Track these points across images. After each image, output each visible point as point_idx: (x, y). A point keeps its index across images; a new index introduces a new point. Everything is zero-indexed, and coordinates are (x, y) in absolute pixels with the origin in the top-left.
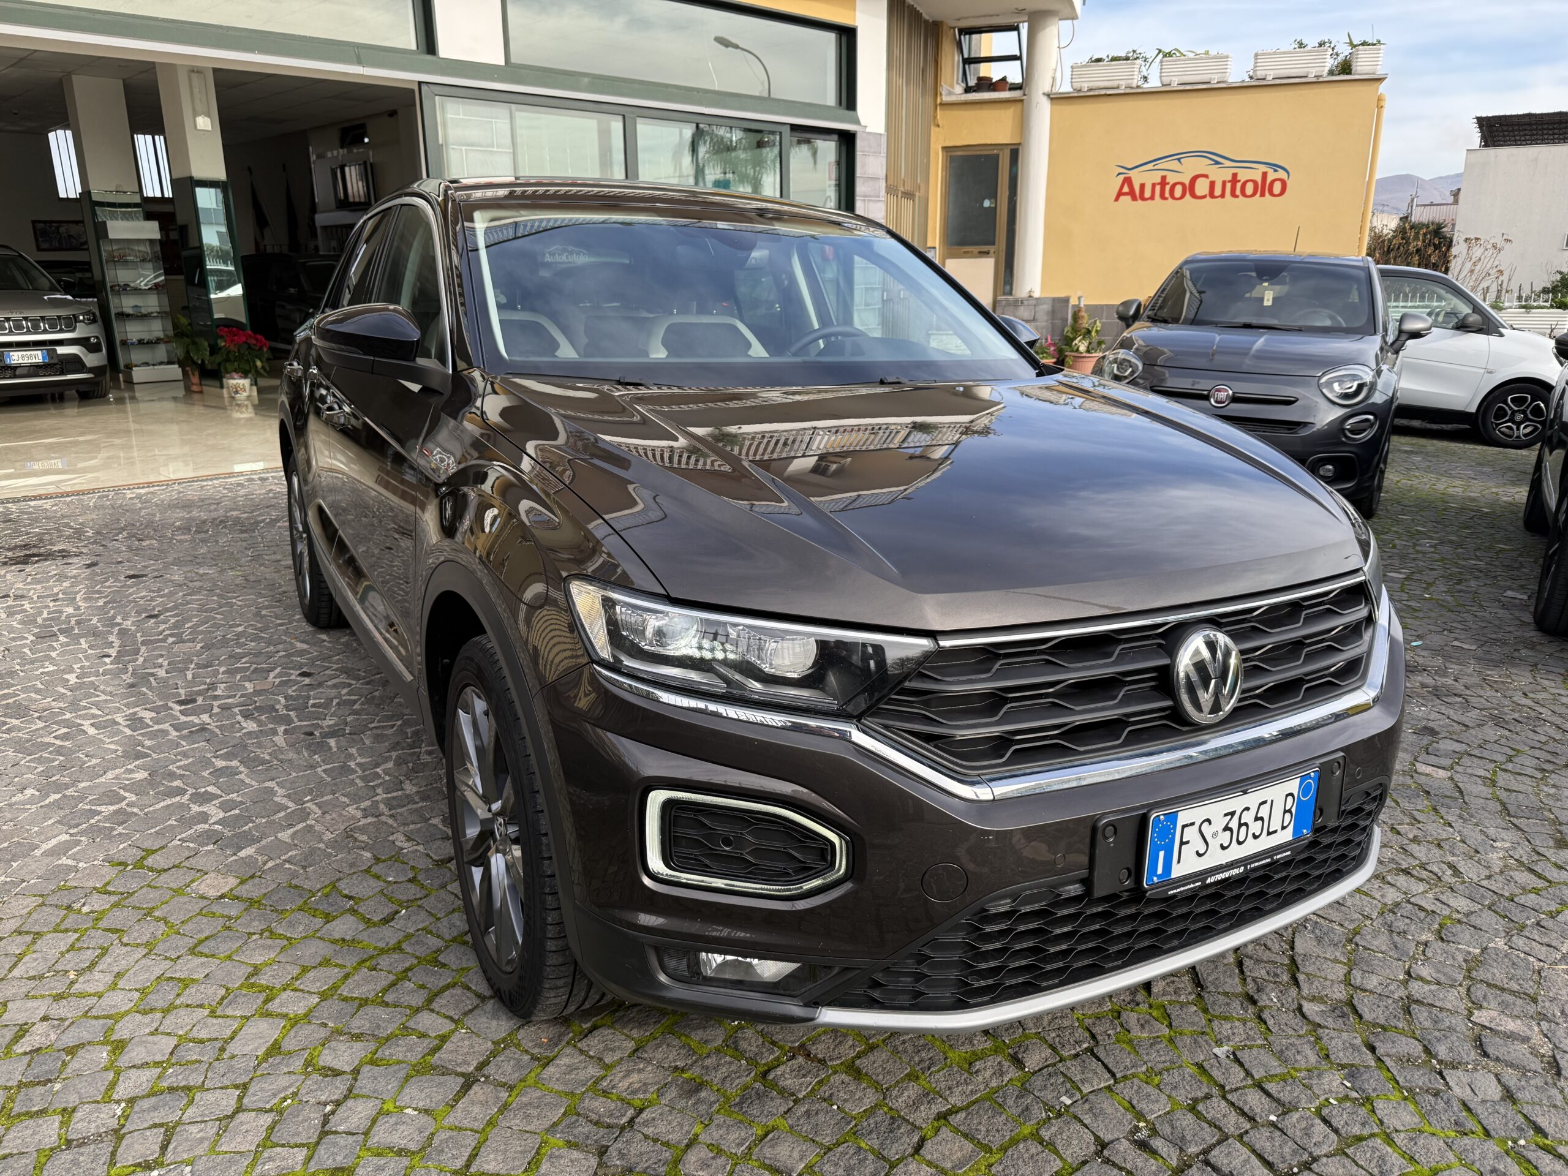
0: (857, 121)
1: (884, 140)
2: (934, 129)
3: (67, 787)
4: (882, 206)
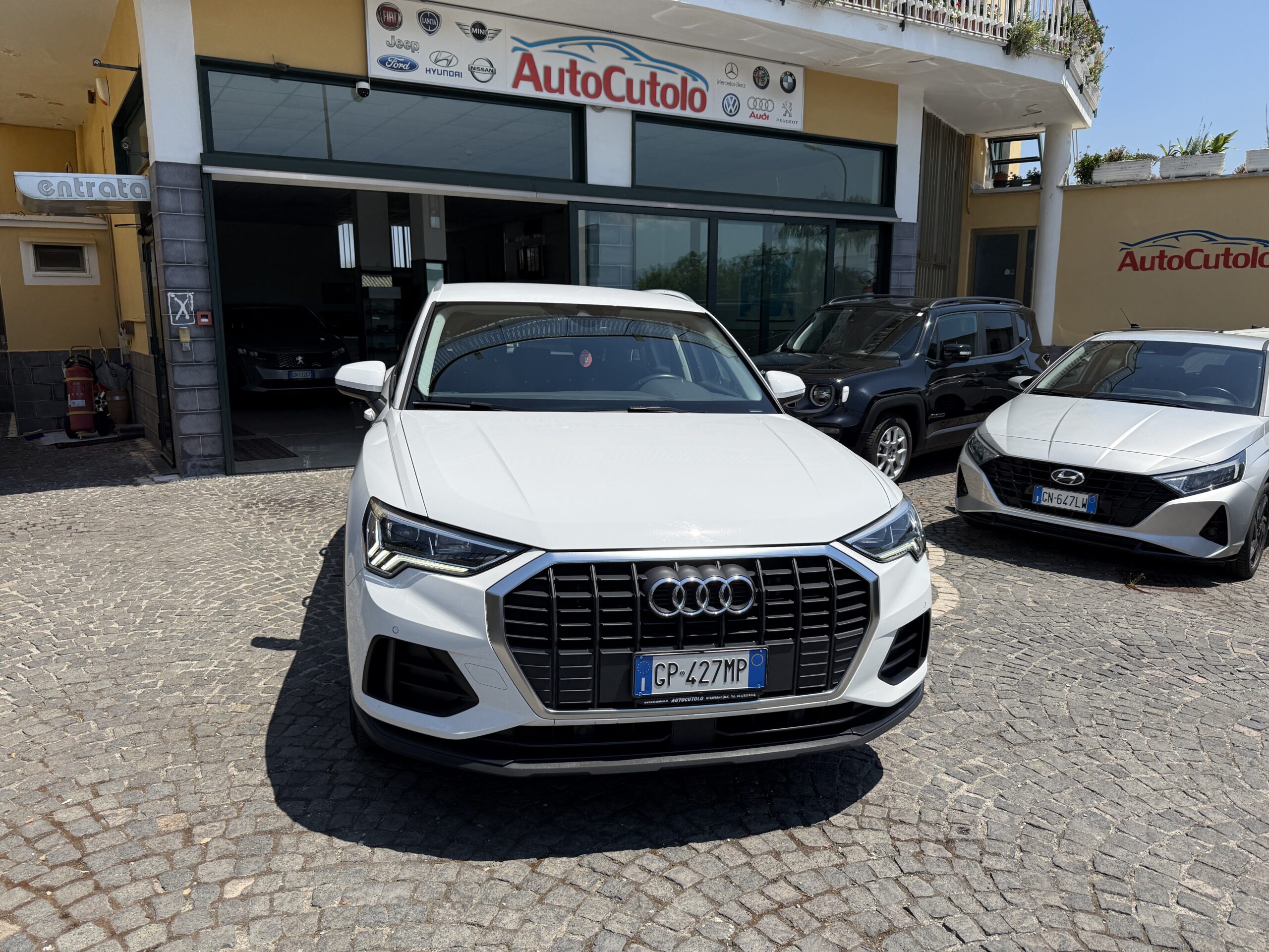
0: (895, 215)
1: (916, 230)
2: (965, 217)
3: (318, 642)
4: (913, 277)
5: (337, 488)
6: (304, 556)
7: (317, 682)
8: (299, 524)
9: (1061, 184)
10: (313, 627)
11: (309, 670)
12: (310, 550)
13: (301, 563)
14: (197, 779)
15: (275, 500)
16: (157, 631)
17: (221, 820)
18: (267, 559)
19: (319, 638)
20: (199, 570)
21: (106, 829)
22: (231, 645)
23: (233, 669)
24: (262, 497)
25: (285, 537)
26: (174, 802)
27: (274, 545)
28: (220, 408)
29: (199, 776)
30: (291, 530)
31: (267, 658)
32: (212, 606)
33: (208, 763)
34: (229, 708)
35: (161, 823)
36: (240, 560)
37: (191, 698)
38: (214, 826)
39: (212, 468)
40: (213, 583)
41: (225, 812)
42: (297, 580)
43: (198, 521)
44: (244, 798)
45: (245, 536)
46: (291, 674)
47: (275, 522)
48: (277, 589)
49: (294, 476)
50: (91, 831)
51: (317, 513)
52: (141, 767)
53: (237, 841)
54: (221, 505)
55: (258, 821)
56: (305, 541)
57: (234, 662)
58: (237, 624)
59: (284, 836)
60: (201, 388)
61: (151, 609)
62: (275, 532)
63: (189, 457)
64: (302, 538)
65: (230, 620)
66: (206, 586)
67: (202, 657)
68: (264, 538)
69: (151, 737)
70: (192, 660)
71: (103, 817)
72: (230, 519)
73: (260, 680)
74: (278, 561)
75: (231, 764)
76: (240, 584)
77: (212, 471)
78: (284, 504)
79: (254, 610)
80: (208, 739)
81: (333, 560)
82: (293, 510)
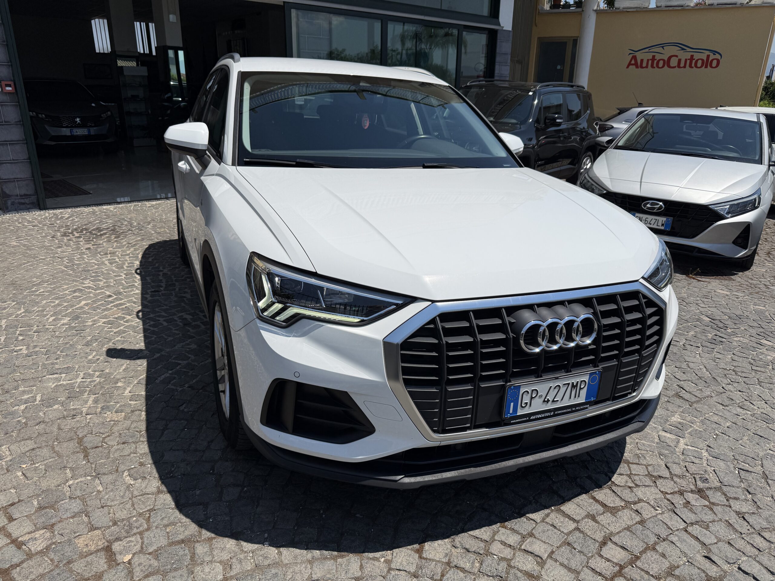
0: (499, 24)
1: (511, 34)
2: (534, 28)
4: (508, 68)
5: (130, 219)
6: (124, 276)
7: (173, 387)
8: (111, 249)
9: (595, 8)
10: (152, 337)
11: (163, 376)
12: (126, 270)
13: (123, 282)
14: (99, 491)
15: (86, 229)
16: (21, 347)
17: (135, 534)
18: (96, 280)
19: (160, 347)
20: (42, 290)
21: (30, 556)
22: (90, 357)
23: (98, 380)
24: (75, 227)
25: (104, 259)
26: (86, 519)
27: (96, 267)
28: (29, 158)
29: (100, 488)
30: (106, 254)
31: (123, 367)
32: (62, 322)
33: (104, 474)
34: (105, 417)
35: (80, 542)
36: (74, 281)
37: (70, 410)
38: (131, 541)
39: (29, 204)
40: (57, 302)
41: (136, 524)
42: (126, 297)
43: (29, 248)
44: (148, 508)
45: (71, 260)
46: (150, 381)
47: (92, 247)
48: (112, 304)
49: (94, 210)
50: (15, 560)
51: (122, 239)
52: (44, 485)
53: (156, 554)
54: (44, 234)
55: (168, 530)
56: (120, 262)
57: (97, 373)
58: (89, 338)
59: (197, 545)
60: (12, 143)
61: (11, 328)
62: (94, 255)
63: (9, 196)
64: (117, 260)
65: (82, 334)
66: (52, 305)
67: (68, 370)
68: (87, 261)
69: (45, 452)
70: (60, 374)
71: (23, 543)
72: (55, 246)
73: (125, 389)
74: (105, 280)
75: (126, 473)
76: (80, 301)
77: (28, 206)
78: (94, 232)
79: (99, 324)
80: (97, 449)
81: (147, 278)
82: (103, 237)
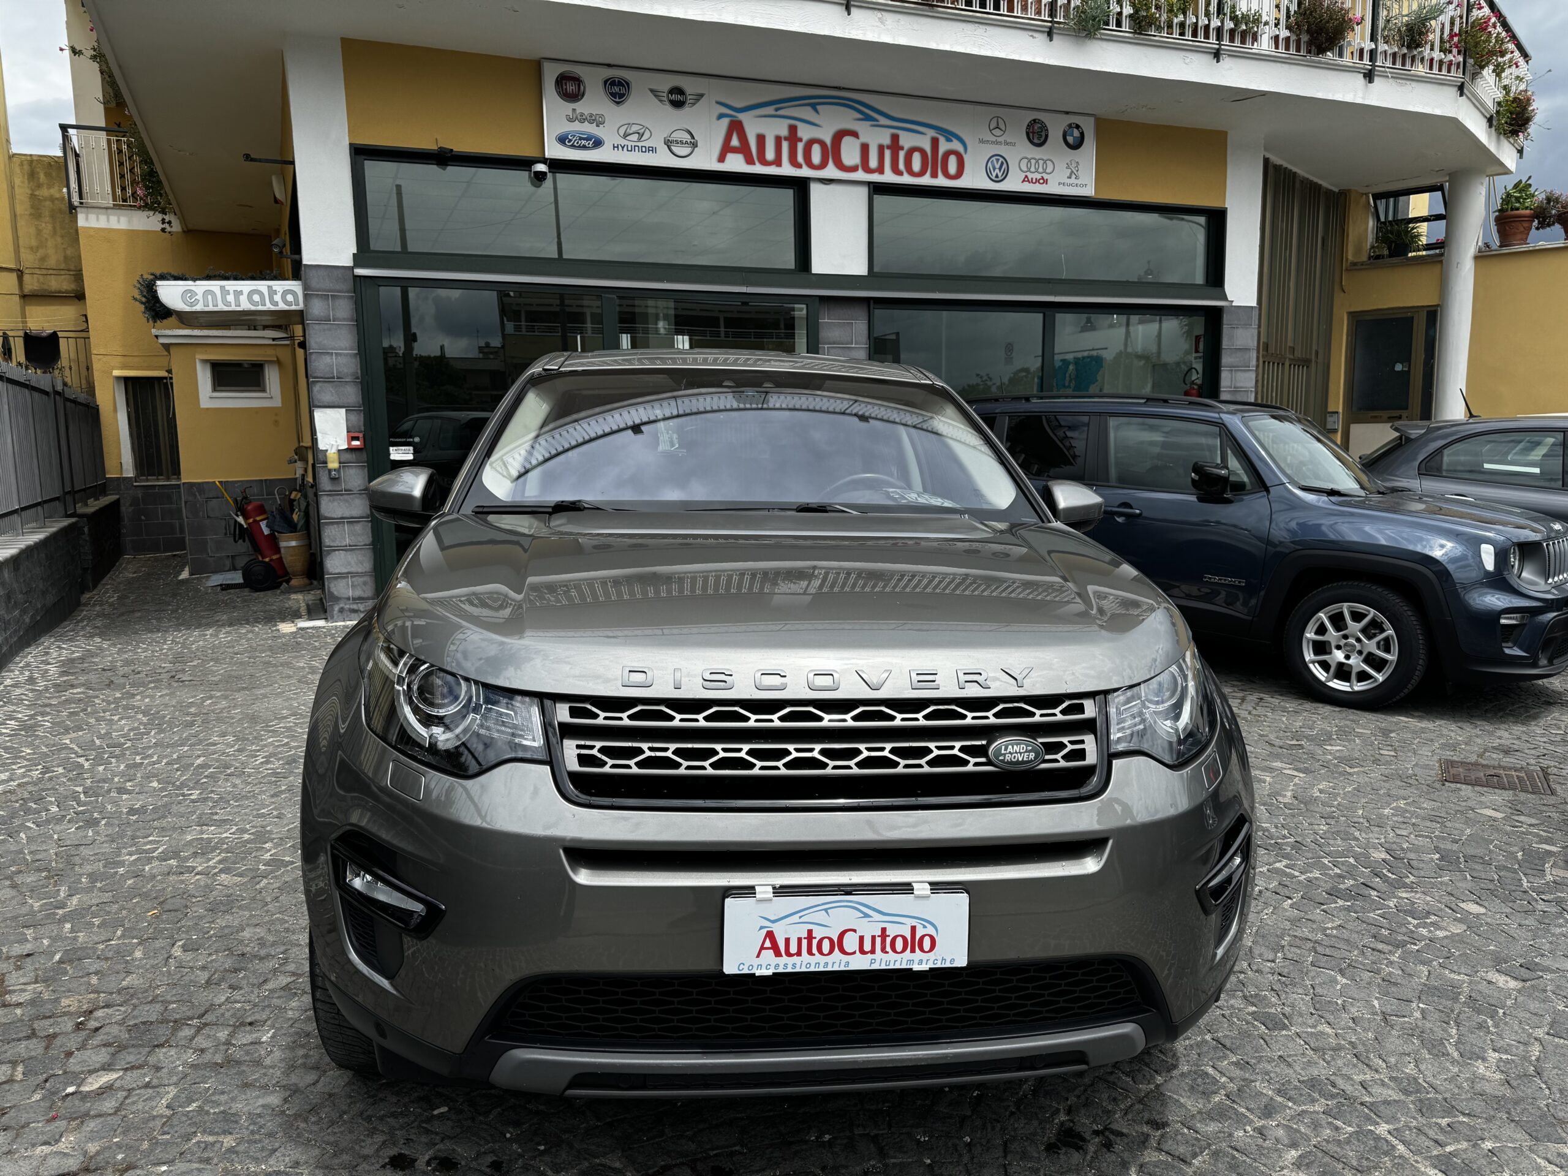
0: (1225, 298)
1: (1255, 314)
2: (1338, 297)
4: (1253, 375)
14: (134, 957)
16: (195, 792)
17: (130, 1005)
26: (93, 981)
28: (372, 543)
29: (139, 953)
32: (269, 766)
34: (216, 880)
35: (66, 1002)
37: (183, 867)
38: (119, 1010)
41: (140, 995)
44: (170, 981)
53: (133, 1027)
55: (169, 1008)
57: (254, 830)
60: (352, 521)
61: (203, 768)
63: (337, 599)
65: (279, 783)
66: (277, 744)
71: (9, 993)
75: (180, 943)
